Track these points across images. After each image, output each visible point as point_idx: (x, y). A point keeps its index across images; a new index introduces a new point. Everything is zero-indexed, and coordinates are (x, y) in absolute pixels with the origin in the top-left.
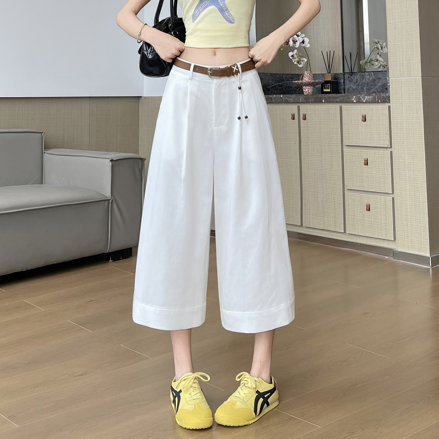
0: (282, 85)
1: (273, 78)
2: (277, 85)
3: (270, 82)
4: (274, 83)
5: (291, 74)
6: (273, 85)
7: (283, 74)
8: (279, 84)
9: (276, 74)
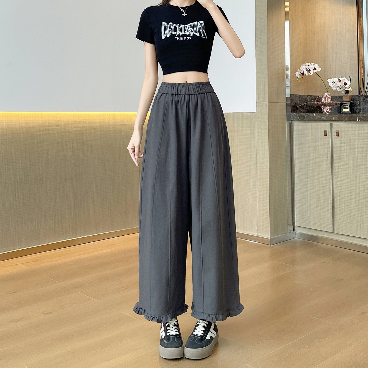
0: (307, 105)
1: (300, 99)
2: (303, 105)
3: (299, 102)
4: (301, 103)
5: (313, 96)
6: (300, 105)
7: (307, 96)
8: (305, 104)
9: (302, 96)
